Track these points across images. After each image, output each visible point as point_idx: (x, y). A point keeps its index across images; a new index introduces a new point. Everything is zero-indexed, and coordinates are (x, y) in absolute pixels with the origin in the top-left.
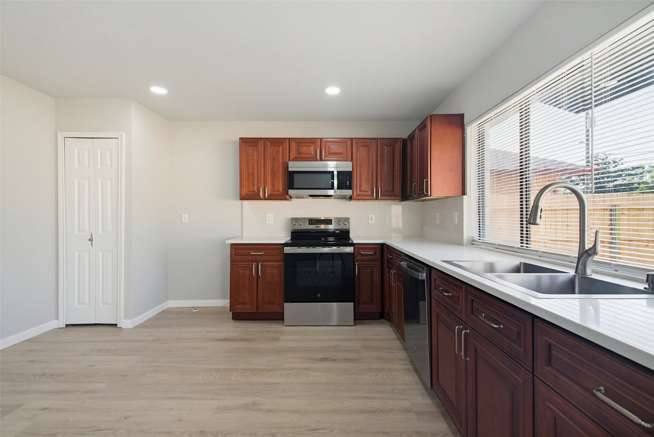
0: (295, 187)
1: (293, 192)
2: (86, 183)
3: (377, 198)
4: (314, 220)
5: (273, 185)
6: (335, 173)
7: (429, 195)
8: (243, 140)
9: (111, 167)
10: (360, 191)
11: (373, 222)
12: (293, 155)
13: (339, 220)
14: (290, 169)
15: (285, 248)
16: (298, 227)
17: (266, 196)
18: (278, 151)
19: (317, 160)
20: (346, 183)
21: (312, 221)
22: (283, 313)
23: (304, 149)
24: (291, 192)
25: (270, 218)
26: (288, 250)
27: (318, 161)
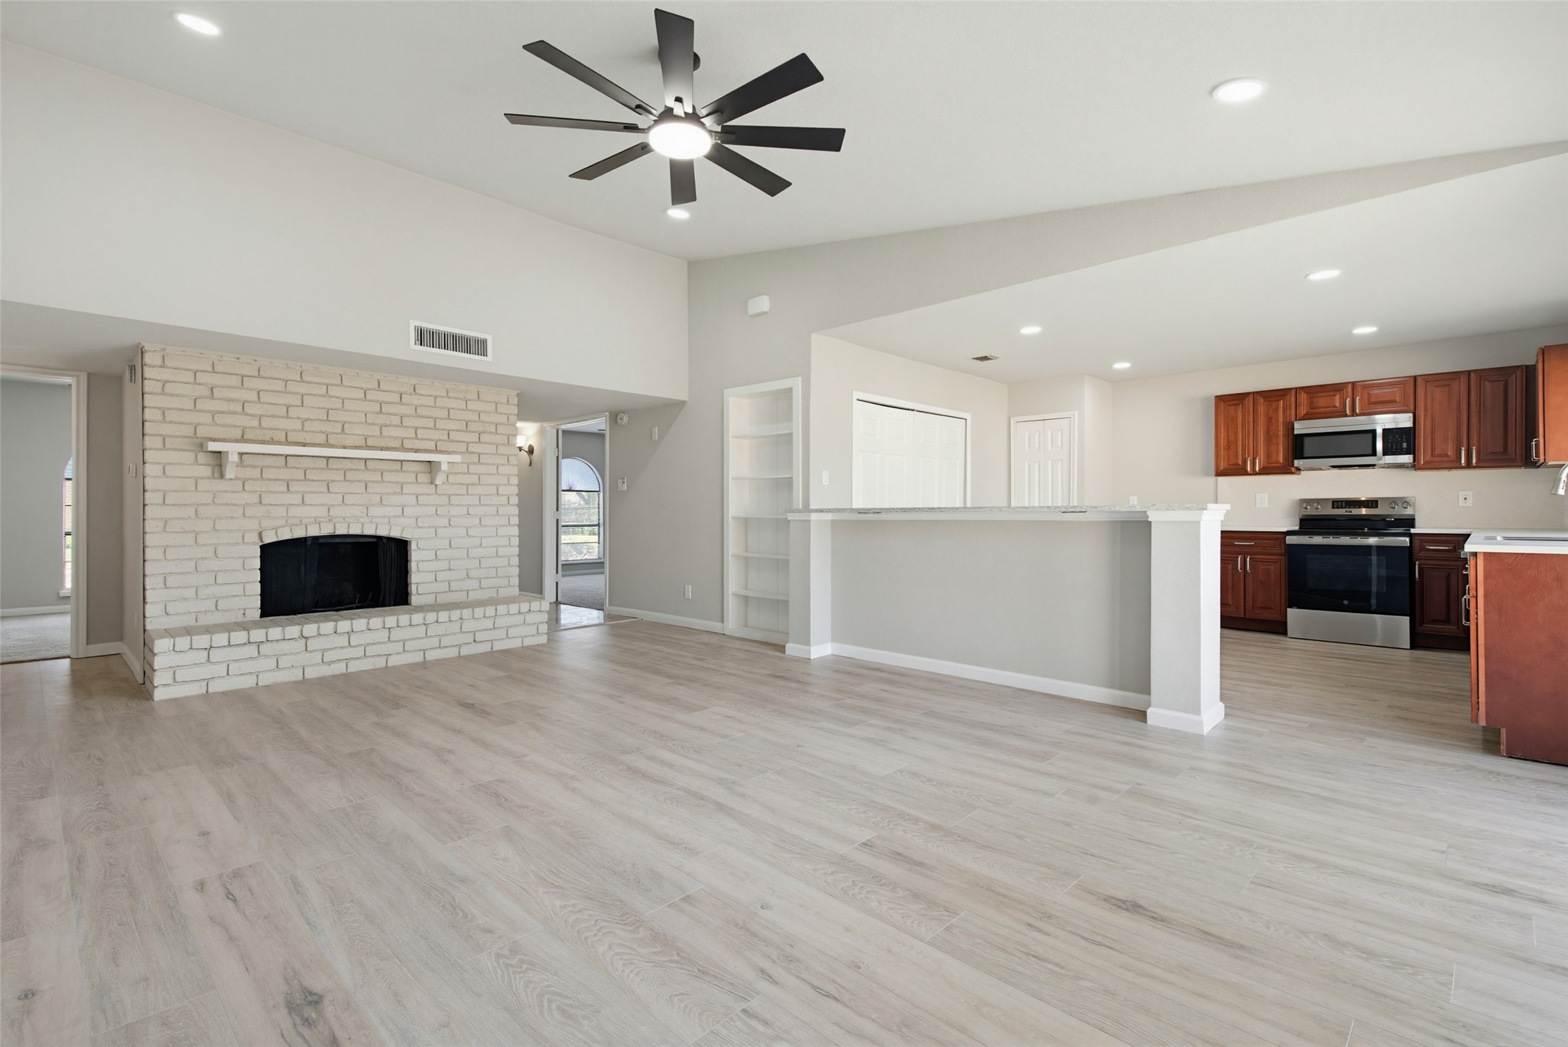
0: (1305, 455)
1: (1301, 463)
2: (1037, 466)
3: (1469, 465)
4: (1342, 502)
5: (1268, 455)
6: (1379, 432)
7: (1542, 461)
8: (1221, 399)
9: (1062, 448)
10: (1432, 456)
11: (1469, 503)
12: (1303, 410)
13: (1393, 501)
14: (1296, 432)
15: (1287, 537)
16: (1311, 511)
17: (1257, 470)
18: (1277, 409)
19: (1346, 416)
20: (1402, 445)
21: (1337, 503)
22: (1286, 622)
23: (1322, 402)
24: (1297, 463)
25: (1263, 500)
26: (1291, 540)
27: (1349, 416)
